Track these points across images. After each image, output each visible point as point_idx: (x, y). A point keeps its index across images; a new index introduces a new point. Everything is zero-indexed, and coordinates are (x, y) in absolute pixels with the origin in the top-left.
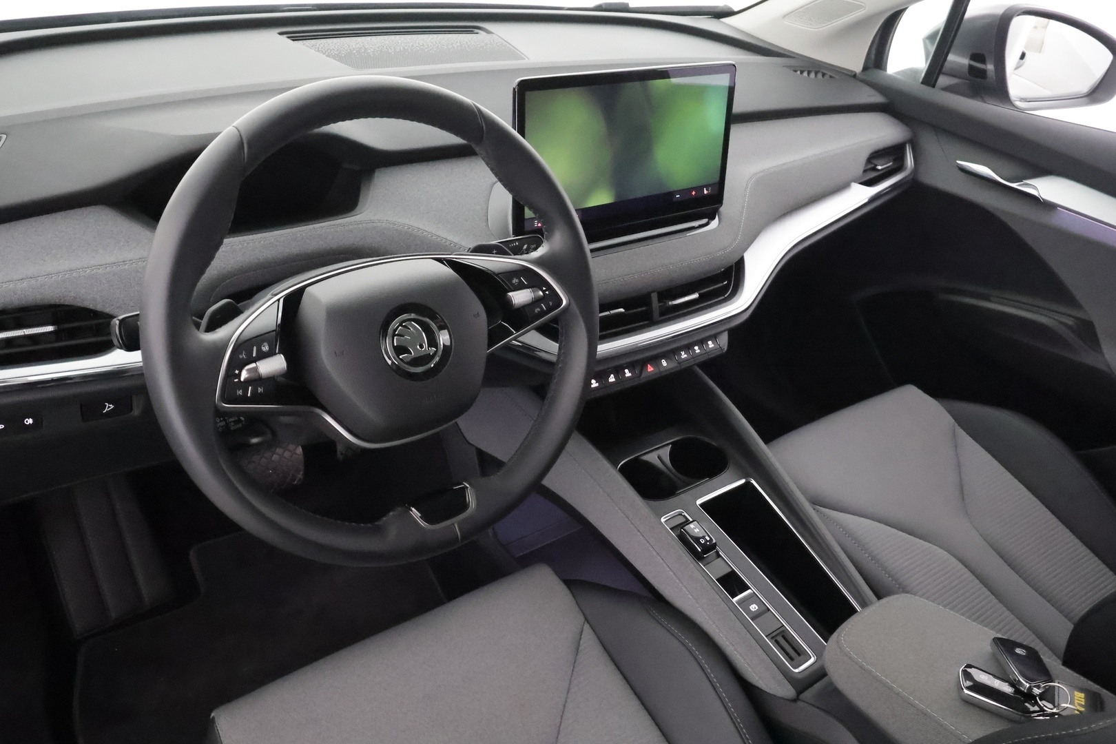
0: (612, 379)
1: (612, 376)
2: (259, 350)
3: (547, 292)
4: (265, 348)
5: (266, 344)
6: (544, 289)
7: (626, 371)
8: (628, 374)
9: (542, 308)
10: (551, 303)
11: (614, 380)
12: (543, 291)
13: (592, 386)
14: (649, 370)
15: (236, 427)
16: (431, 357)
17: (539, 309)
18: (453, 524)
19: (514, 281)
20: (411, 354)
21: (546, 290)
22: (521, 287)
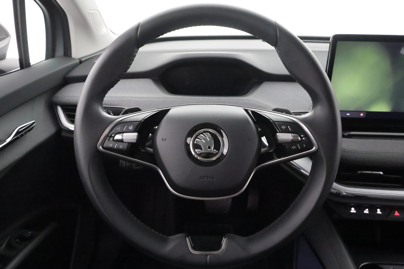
0: (366, 211)
1: (367, 210)
2: (128, 128)
3: (304, 139)
4: (131, 128)
5: (132, 126)
6: (302, 136)
7: (379, 210)
8: (379, 212)
9: (297, 147)
10: (304, 146)
11: (368, 212)
12: (301, 138)
13: (351, 211)
14: (396, 214)
15: (136, 168)
16: (213, 155)
17: (295, 147)
18: (207, 255)
19: (283, 127)
20: (202, 150)
21: (303, 137)
22: (286, 131)
